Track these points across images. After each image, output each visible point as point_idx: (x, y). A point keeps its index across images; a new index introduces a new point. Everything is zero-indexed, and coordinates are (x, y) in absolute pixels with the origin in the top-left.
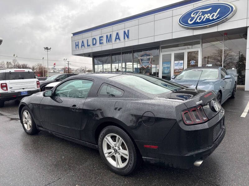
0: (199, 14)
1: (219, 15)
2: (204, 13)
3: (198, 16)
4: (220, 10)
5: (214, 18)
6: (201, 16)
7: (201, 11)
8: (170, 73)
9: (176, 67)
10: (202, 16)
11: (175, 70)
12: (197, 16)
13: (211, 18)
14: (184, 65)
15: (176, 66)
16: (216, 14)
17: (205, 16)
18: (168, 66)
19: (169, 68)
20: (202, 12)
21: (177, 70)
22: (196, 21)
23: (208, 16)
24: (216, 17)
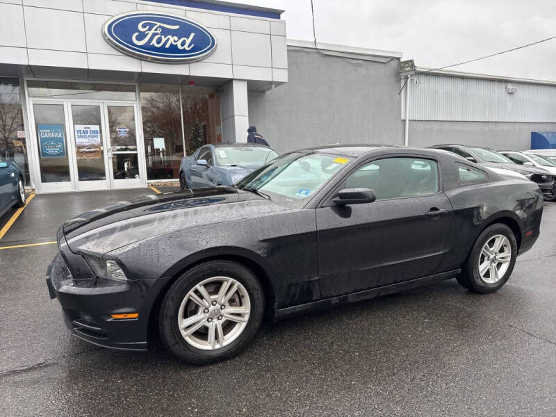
0: (156, 30)
1: (193, 45)
2: (166, 32)
3: (154, 35)
4: (194, 37)
5: (186, 47)
6: (159, 36)
7: (159, 24)
8: (64, 153)
9: (81, 141)
10: (163, 37)
11: (79, 148)
12: (151, 33)
13: (180, 47)
14: (101, 136)
15: (81, 137)
16: (188, 41)
17: (169, 39)
18: (56, 135)
19: (62, 141)
20: (160, 27)
21: (84, 147)
22: (151, 44)
23: (175, 42)
24: (188, 47)
